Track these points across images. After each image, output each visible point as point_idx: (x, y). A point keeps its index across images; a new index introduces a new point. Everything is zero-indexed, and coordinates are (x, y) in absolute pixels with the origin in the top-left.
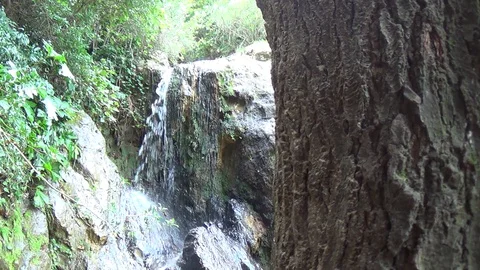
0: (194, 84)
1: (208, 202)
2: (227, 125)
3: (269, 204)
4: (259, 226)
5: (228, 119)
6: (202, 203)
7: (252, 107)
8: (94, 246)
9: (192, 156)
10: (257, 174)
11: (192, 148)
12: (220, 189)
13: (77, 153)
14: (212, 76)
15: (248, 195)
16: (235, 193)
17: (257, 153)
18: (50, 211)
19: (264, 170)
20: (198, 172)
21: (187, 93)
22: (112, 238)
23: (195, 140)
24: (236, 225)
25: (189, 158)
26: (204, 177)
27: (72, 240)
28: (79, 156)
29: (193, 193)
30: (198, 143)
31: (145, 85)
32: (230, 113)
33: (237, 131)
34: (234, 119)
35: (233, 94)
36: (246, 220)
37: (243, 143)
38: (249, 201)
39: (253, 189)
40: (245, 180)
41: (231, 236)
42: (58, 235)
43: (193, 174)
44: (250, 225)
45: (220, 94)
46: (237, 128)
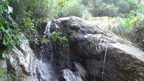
0: (59, 25)
1: (65, 64)
2: (71, 37)
3: (88, 62)
4: (85, 70)
5: (71, 35)
6: (63, 64)
7: (80, 31)
8: (25, 76)
9: (59, 49)
10: (83, 52)
11: (59, 46)
12: (69, 59)
13: (19, 43)
14: (65, 21)
15: (80, 60)
16: (75, 60)
17: (83, 45)
18: (8, 61)
19: (86, 50)
20: (61, 54)
21: (57, 27)
22: (32, 74)
23: (60, 43)
24: (77, 70)
25: (58, 49)
26: (64, 55)
27: (17, 73)
28: (20, 45)
29: (60, 61)
30: (61, 44)
31: (42, 27)
32: (72, 33)
33: (75, 38)
34: (74, 35)
35: (73, 26)
36: (80, 68)
37: (77, 42)
38: (80, 62)
39: (82, 58)
40: (78, 55)
41: (75, 74)
42: (11, 70)
43: (60, 55)
44: (81, 70)
45: (68, 27)
46: (75, 37)
